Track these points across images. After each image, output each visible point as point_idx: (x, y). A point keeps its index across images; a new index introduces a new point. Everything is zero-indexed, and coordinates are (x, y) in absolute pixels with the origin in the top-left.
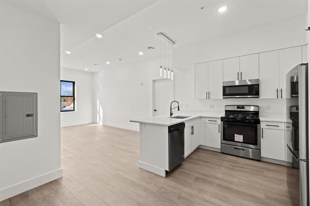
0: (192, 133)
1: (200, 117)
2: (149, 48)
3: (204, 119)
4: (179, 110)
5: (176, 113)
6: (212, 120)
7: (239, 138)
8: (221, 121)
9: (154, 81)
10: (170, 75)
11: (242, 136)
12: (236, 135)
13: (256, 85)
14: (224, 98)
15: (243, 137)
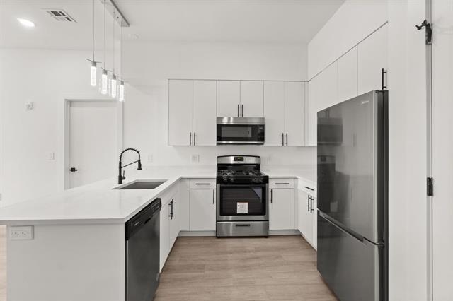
0: (172, 215)
1: (182, 179)
2: (56, 13)
3: (188, 182)
4: (140, 168)
5: (132, 176)
6: (202, 182)
7: (243, 208)
8: (217, 183)
9: (70, 103)
10: (117, 91)
11: (247, 204)
12: (238, 204)
13: (260, 126)
14: (218, 144)
15: (249, 205)
